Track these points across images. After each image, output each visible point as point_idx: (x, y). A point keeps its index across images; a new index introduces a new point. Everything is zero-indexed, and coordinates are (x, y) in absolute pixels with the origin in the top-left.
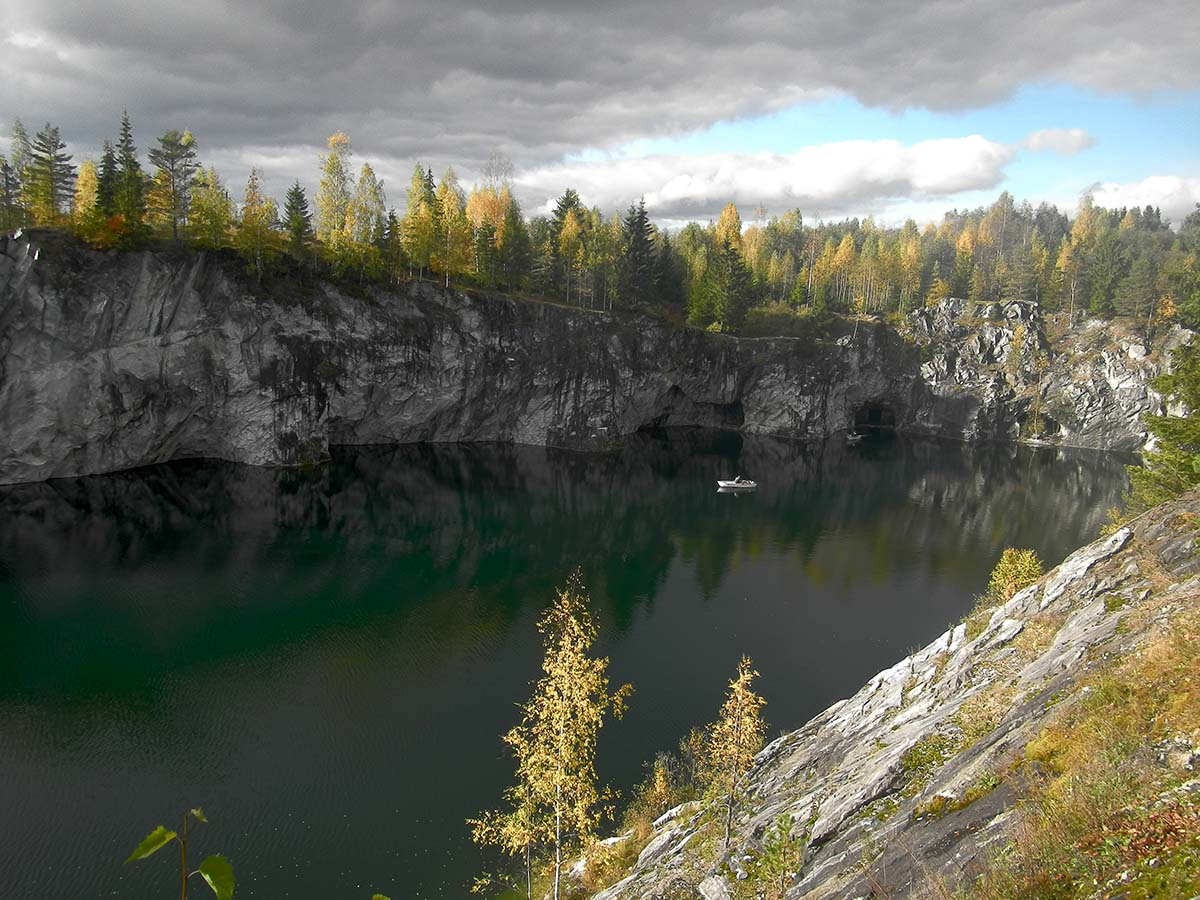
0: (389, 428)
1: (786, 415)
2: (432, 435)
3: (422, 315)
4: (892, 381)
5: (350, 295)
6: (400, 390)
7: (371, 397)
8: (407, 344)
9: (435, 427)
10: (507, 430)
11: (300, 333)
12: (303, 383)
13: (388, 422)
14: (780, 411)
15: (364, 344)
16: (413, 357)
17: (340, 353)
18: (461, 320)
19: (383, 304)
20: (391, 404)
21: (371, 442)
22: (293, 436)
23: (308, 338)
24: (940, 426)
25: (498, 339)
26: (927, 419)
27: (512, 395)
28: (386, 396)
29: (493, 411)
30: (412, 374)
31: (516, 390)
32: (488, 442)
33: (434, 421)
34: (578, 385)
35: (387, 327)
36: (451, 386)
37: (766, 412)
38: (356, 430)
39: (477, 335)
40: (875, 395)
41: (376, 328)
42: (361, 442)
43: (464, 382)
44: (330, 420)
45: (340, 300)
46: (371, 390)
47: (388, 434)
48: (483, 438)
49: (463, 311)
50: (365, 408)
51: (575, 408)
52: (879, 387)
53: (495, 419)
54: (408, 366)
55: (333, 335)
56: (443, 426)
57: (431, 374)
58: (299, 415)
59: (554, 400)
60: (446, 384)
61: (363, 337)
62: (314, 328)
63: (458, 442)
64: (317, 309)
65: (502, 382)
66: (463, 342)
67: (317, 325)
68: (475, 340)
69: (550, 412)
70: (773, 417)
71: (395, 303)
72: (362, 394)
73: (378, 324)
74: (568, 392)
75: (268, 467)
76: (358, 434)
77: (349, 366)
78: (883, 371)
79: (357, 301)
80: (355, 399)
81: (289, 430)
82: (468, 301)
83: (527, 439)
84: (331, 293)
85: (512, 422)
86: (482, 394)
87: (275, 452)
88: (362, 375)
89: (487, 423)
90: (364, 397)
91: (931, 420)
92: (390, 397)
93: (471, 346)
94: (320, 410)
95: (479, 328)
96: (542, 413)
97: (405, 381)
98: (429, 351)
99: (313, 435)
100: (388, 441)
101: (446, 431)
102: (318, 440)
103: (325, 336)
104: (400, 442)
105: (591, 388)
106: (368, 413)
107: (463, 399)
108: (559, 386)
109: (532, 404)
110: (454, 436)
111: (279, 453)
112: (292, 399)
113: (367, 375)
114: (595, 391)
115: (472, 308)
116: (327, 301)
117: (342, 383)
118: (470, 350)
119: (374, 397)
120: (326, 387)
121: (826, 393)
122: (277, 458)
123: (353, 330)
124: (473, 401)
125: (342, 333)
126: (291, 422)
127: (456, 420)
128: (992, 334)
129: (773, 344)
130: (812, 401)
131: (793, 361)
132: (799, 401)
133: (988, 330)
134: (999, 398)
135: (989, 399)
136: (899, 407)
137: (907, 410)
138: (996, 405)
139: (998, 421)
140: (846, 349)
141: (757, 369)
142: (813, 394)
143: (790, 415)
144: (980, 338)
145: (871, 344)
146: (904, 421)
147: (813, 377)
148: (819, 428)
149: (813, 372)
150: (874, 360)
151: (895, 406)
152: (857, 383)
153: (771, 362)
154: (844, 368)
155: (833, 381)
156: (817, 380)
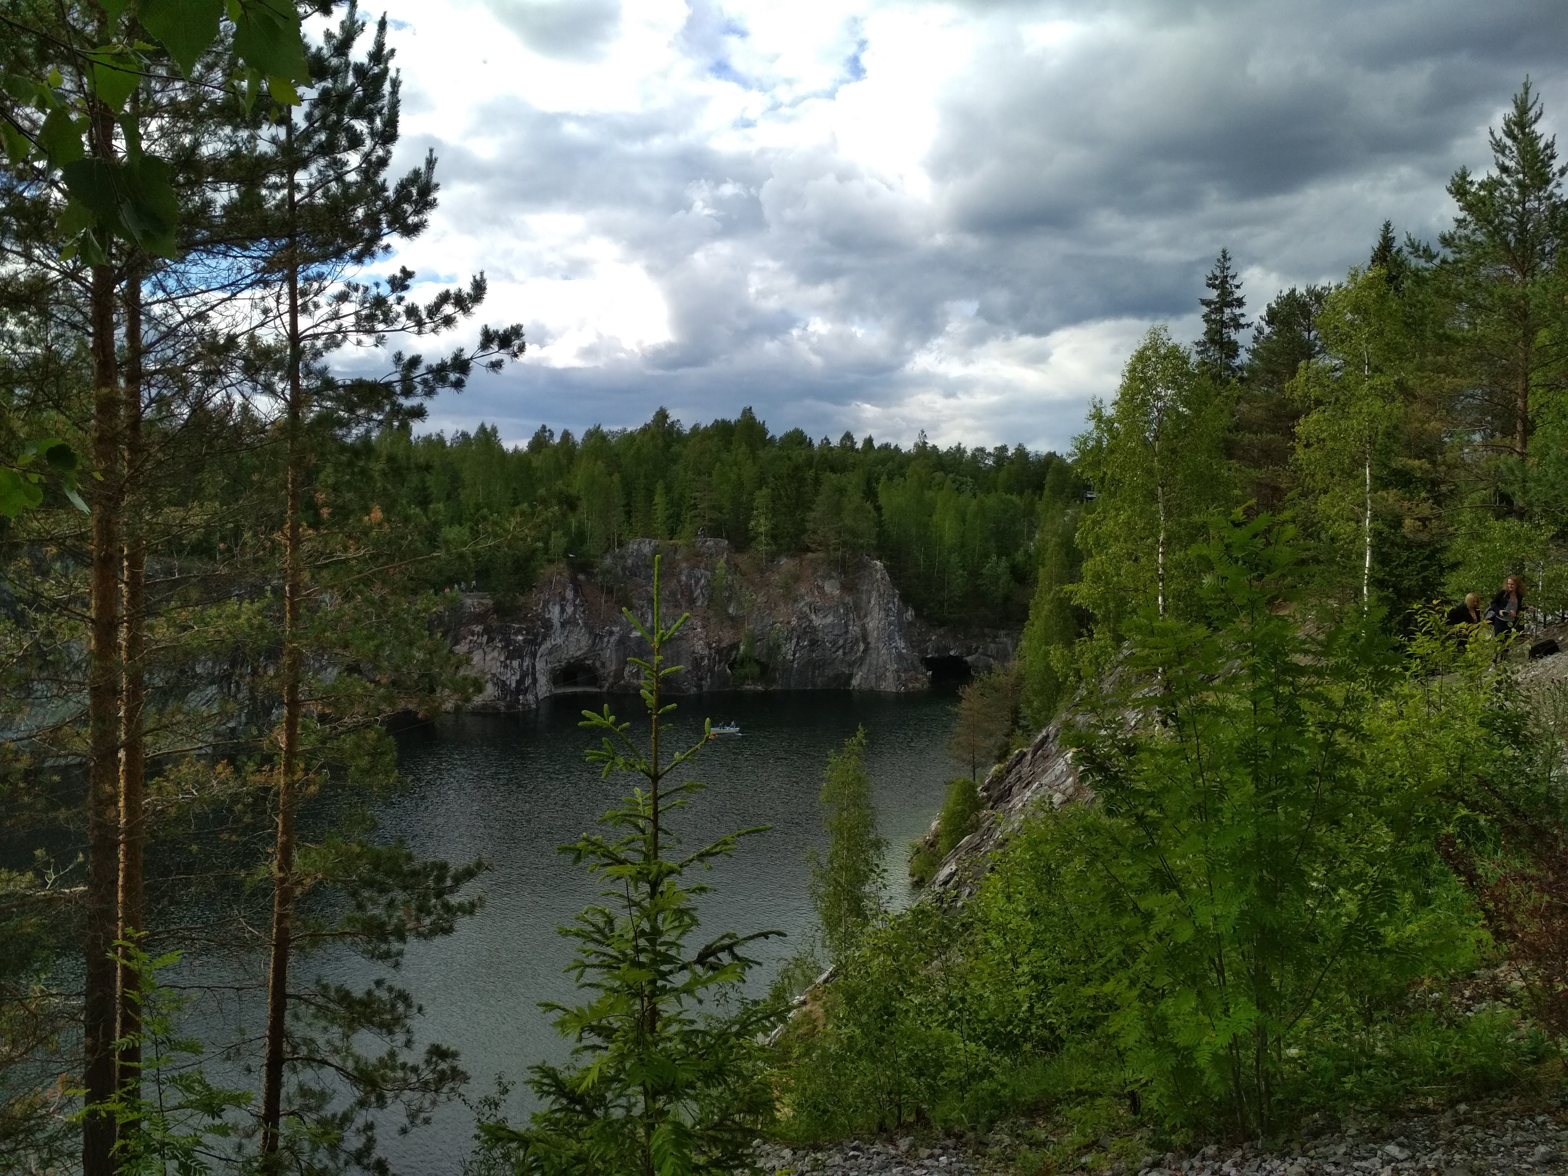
26: (637, 675)
40: (578, 654)
52: (583, 643)
78: (586, 624)
121: (533, 656)
128: (689, 576)
129: (469, 601)
130: (521, 666)
131: (494, 621)
132: (506, 666)
133: (685, 572)
134: (709, 645)
135: (699, 647)
136: (603, 664)
137: (613, 668)
138: (706, 652)
139: (711, 670)
140: (546, 603)
141: (452, 633)
142: (521, 657)
143: (495, 684)
144: (679, 581)
145: (569, 594)
146: (611, 680)
147: (520, 638)
148: (530, 697)
149: (518, 632)
150: (574, 612)
151: (598, 664)
152: (559, 641)
153: (469, 623)
154: (548, 625)
155: (539, 639)
156: (524, 641)
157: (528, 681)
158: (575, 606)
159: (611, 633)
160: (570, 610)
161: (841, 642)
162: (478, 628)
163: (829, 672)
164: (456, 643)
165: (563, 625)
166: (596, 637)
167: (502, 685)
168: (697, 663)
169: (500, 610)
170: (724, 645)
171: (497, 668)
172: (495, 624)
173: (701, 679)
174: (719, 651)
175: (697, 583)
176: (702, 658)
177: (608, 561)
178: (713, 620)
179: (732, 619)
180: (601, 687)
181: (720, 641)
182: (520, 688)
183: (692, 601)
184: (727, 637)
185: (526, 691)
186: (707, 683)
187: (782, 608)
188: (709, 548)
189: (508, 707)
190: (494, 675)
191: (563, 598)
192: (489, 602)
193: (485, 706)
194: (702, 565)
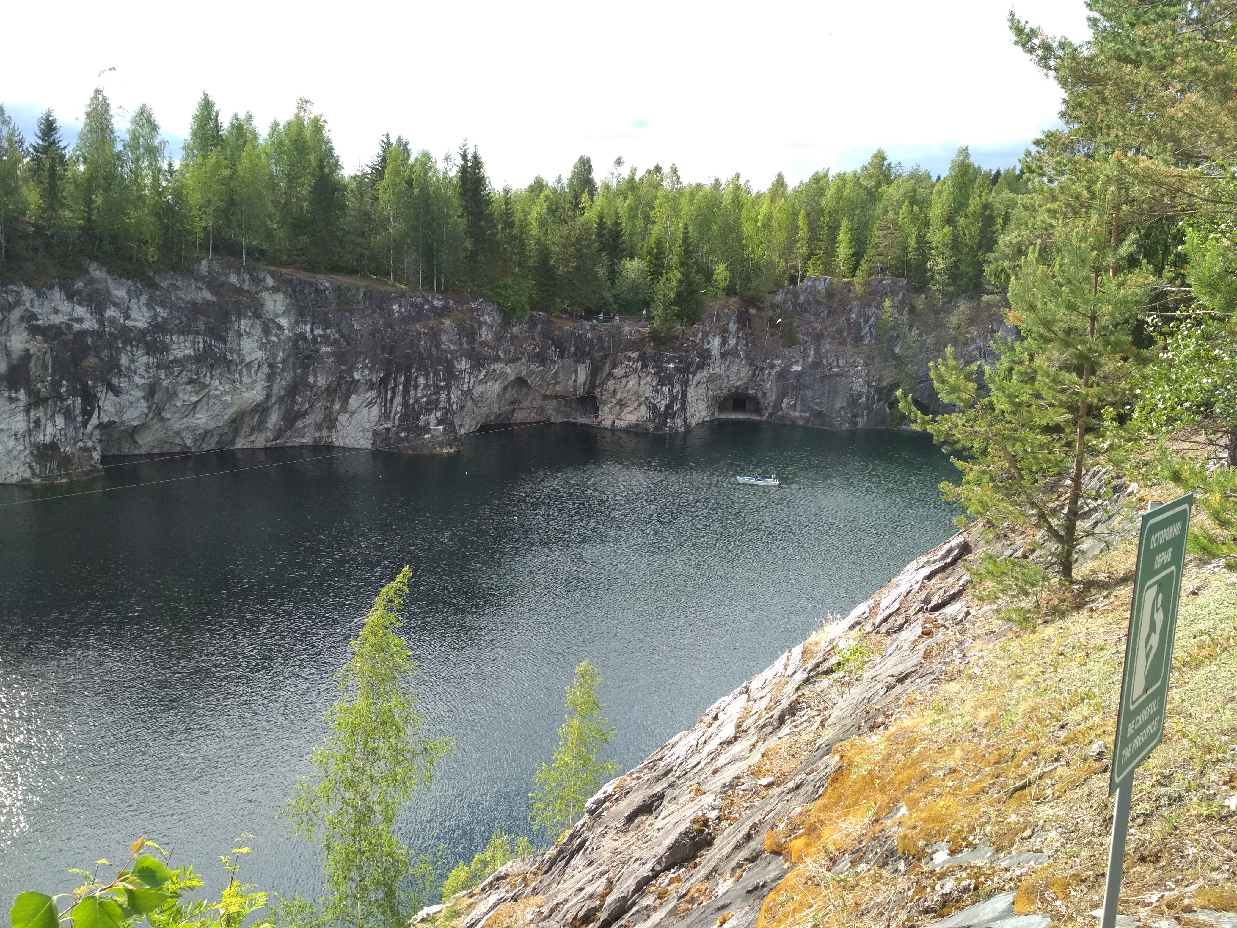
0: (178, 433)
1: (643, 408)
2: (233, 442)
3: (215, 299)
4: (755, 369)
5: (121, 276)
6: (189, 388)
7: (153, 397)
8: (197, 333)
9: (236, 432)
10: (325, 433)
11: (57, 322)
12: (64, 382)
13: (177, 427)
14: (637, 403)
15: (143, 333)
16: (204, 348)
17: (110, 345)
18: (262, 305)
19: (165, 284)
20: (179, 404)
21: (156, 451)
22: (54, 446)
23: (69, 327)
24: (808, 414)
25: (308, 327)
26: (793, 407)
27: (330, 392)
28: (172, 395)
29: (306, 410)
30: (204, 369)
31: (334, 385)
32: (303, 447)
33: (236, 423)
34: (408, 379)
35: (170, 313)
36: (254, 382)
37: (621, 404)
38: (136, 437)
39: (283, 322)
40: (739, 383)
41: (156, 315)
42: (143, 451)
43: (270, 378)
44: (101, 426)
45: (110, 281)
46: (151, 390)
47: (178, 441)
48: (296, 441)
49: (265, 295)
50: (146, 411)
51: (405, 405)
52: (743, 374)
53: (310, 419)
54: (199, 359)
55: (101, 322)
56: (246, 429)
57: (229, 369)
58: (60, 421)
59: (379, 396)
60: (246, 380)
61: (141, 325)
62: (75, 315)
63: (266, 448)
64: (79, 292)
65: (315, 377)
66: (267, 331)
67: (81, 311)
68: (280, 328)
69: (375, 410)
70: (629, 409)
71: (179, 283)
72: (141, 394)
73: (159, 309)
74: (396, 386)
75: (24, 485)
76: (139, 441)
77: (124, 361)
78: (747, 356)
79: (130, 283)
80: (132, 399)
81: (48, 439)
82: (270, 281)
83: (349, 443)
84: (96, 272)
85: (331, 423)
86: (293, 390)
87: (30, 467)
88: (139, 371)
89: (299, 424)
90: (144, 397)
91: (798, 408)
92: (178, 396)
93: (277, 335)
94: (87, 414)
95: (284, 315)
96: (365, 411)
97: (195, 377)
98: (225, 342)
99: (80, 444)
100: (178, 449)
101: (251, 434)
102: (86, 449)
103: (90, 323)
104: (193, 450)
105: (422, 381)
106: (150, 416)
107: (268, 397)
108: (384, 382)
109: (354, 401)
110: (260, 441)
111: (36, 467)
112: (50, 402)
113: (147, 371)
114: (426, 386)
115: (275, 289)
116: (92, 281)
117: (115, 381)
118: (275, 339)
119: (157, 398)
120: (94, 387)
121: (686, 383)
122: (34, 474)
123: (127, 317)
124: (281, 399)
125: (113, 321)
126: (50, 429)
127: (262, 421)
128: (859, 315)
129: (627, 329)
130: (671, 391)
131: (650, 348)
132: (657, 391)
133: (856, 310)
134: (868, 383)
135: (858, 384)
136: (764, 394)
137: (773, 399)
138: (865, 390)
139: (868, 407)
140: (706, 334)
141: (610, 358)
142: (672, 384)
143: (647, 407)
144: (848, 319)
145: (733, 327)
146: (770, 410)
147: (671, 366)
148: (679, 421)
149: (671, 360)
150: (737, 344)
151: (760, 395)
152: (718, 370)
153: (626, 349)
154: (705, 356)
155: (694, 368)
156: (675, 369)
157: (677, 406)
158: (738, 338)
159: (772, 366)
160: (732, 342)
162: (634, 355)
164: (614, 367)
165: (723, 356)
166: (756, 370)
167: (653, 408)
168: (853, 400)
169: (655, 338)
170: (885, 384)
171: (649, 392)
172: (649, 352)
173: (856, 416)
174: (879, 390)
175: (866, 321)
176: (860, 395)
177: (779, 298)
178: (877, 360)
179: (895, 357)
180: (762, 416)
181: (881, 380)
182: (669, 412)
183: (858, 339)
184: (889, 377)
185: (674, 415)
186: (862, 422)
188: (884, 287)
189: (656, 428)
190: (647, 398)
191: (725, 330)
192: (645, 330)
193: (638, 425)
194: (875, 303)
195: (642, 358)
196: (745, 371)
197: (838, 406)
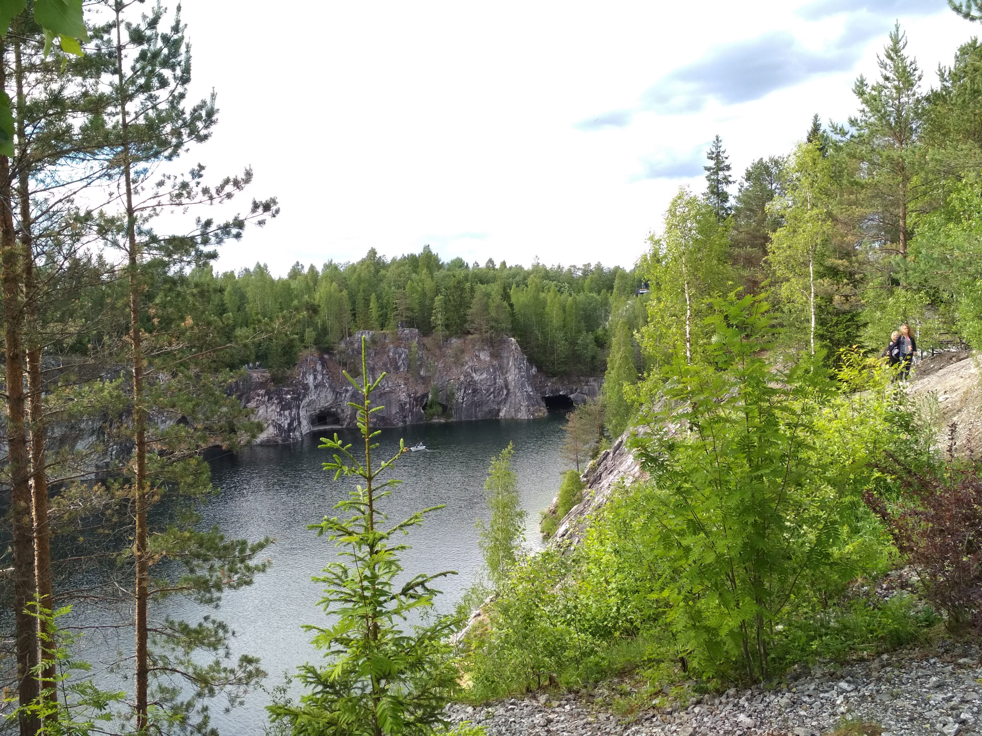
1: (271, 428)
24: (375, 420)
40: (326, 405)
52: (329, 398)
78: (330, 386)
121: (298, 407)
128: (395, 353)
129: (255, 375)
130: (290, 414)
131: (272, 386)
132: (281, 415)
133: (392, 350)
134: (409, 396)
135: (403, 397)
136: (343, 410)
137: (349, 413)
138: (408, 400)
139: (411, 411)
140: (304, 374)
141: (245, 396)
142: (290, 409)
143: (274, 426)
144: (388, 356)
145: (319, 367)
146: (348, 420)
147: (289, 396)
148: (297, 434)
149: (288, 393)
150: (323, 379)
151: (339, 411)
152: (314, 397)
153: (256, 389)
154: (306, 387)
155: (301, 397)
156: (292, 398)
157: (295, 424)
158: (323, 375)
159: (347, 391)
160: (320, 377)
161: (492, 390)
162: (262, 392)
163: (486, 409)
164: (248, 402)
165: (316, 387)
166: (337, 394)
167: (279, 427)
168: (402, 407)
169: (275, 379)
170: (419, 395)
171: (275, 416)
172: (273, 389)
173: (405, 417)
174: (416, 399)
175: (400, 357)
176: (405, 404)
177: (343, 345)
178: (411, 380)
179: (422, 378)
180: (342, 425)
181: (416, 393)
182: (291, 428)
183: (397, 368)
184: (420, 390)
185: (294, 430)
186: (409, 420)
187: (454, 370)
188: (406, 335)
189: (283, 440)
190: (273, 421)
191: (315, 370)
192: (268, 375)
193: (268, 441)
194: (403, 345)
195: (268, 393)
196: (330, 397)
197: (394, 412)
